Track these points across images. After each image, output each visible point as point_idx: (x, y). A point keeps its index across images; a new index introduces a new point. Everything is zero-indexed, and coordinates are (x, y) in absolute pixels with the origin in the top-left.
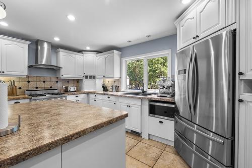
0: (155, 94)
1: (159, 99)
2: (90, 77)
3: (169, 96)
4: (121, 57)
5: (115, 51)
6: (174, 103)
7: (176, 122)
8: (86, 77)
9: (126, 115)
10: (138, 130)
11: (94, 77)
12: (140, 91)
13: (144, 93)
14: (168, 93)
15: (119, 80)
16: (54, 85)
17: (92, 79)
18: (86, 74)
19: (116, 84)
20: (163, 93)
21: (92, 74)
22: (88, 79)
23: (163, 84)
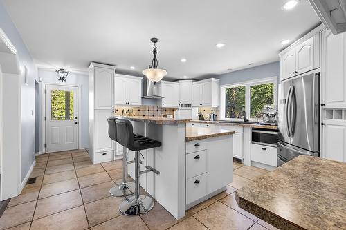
0: (259, 123)
1: (262, 127)
2: (186, 105)
3: (273, 124)
4: (220, 84)
5: (214, 79)
6: (278, 131)
7: (280, 150)
8: (182, 105)
9: (234, 133)
10: (240, 157)
11: (190, 105)
12: (242, 120)
13: (246, 121)
14: (272, 122)
15: (218, 109)
16: (155, 113)
17: (188, 108)
18: (182, 103)
19: (214, 112)
20: (267, 122)
21: (188, 103)
22: (184, 108)
23: (267, 112)
